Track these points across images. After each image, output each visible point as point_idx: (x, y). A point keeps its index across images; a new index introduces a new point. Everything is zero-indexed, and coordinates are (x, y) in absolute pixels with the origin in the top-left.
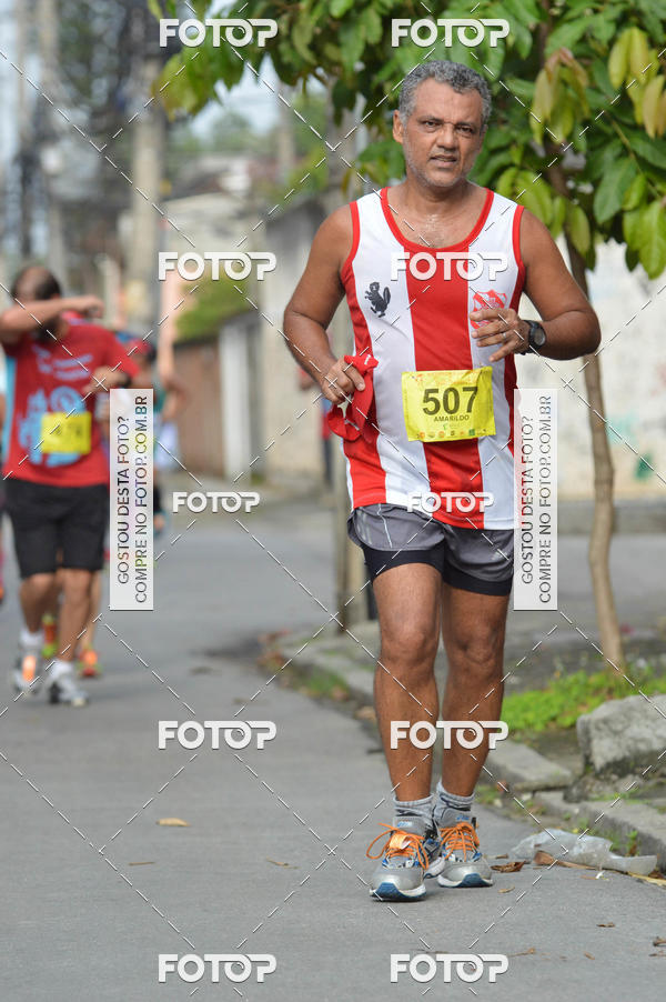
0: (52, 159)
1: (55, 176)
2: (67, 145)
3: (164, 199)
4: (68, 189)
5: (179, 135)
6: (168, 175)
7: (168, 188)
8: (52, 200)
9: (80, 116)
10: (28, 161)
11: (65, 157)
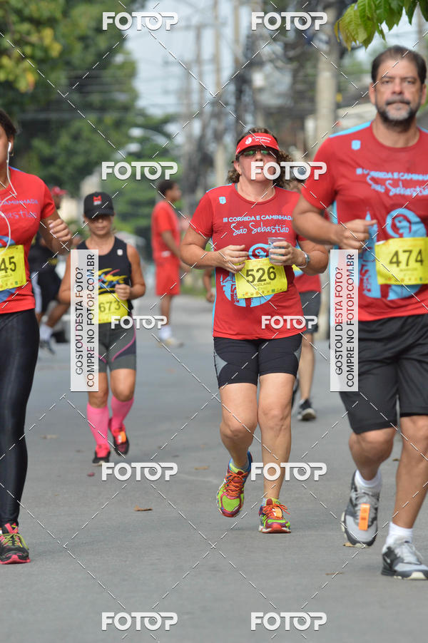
0: (258, 79)
1: (261, 90)
2: (268, 68)
3: (338, 106)
4: (268, 100)
5: (347, 61)
6: (340, 89)
7: (339, 98)
8: (257, 106)
9: (278, 48)
10: (241, 81)
11: (267, 77)
